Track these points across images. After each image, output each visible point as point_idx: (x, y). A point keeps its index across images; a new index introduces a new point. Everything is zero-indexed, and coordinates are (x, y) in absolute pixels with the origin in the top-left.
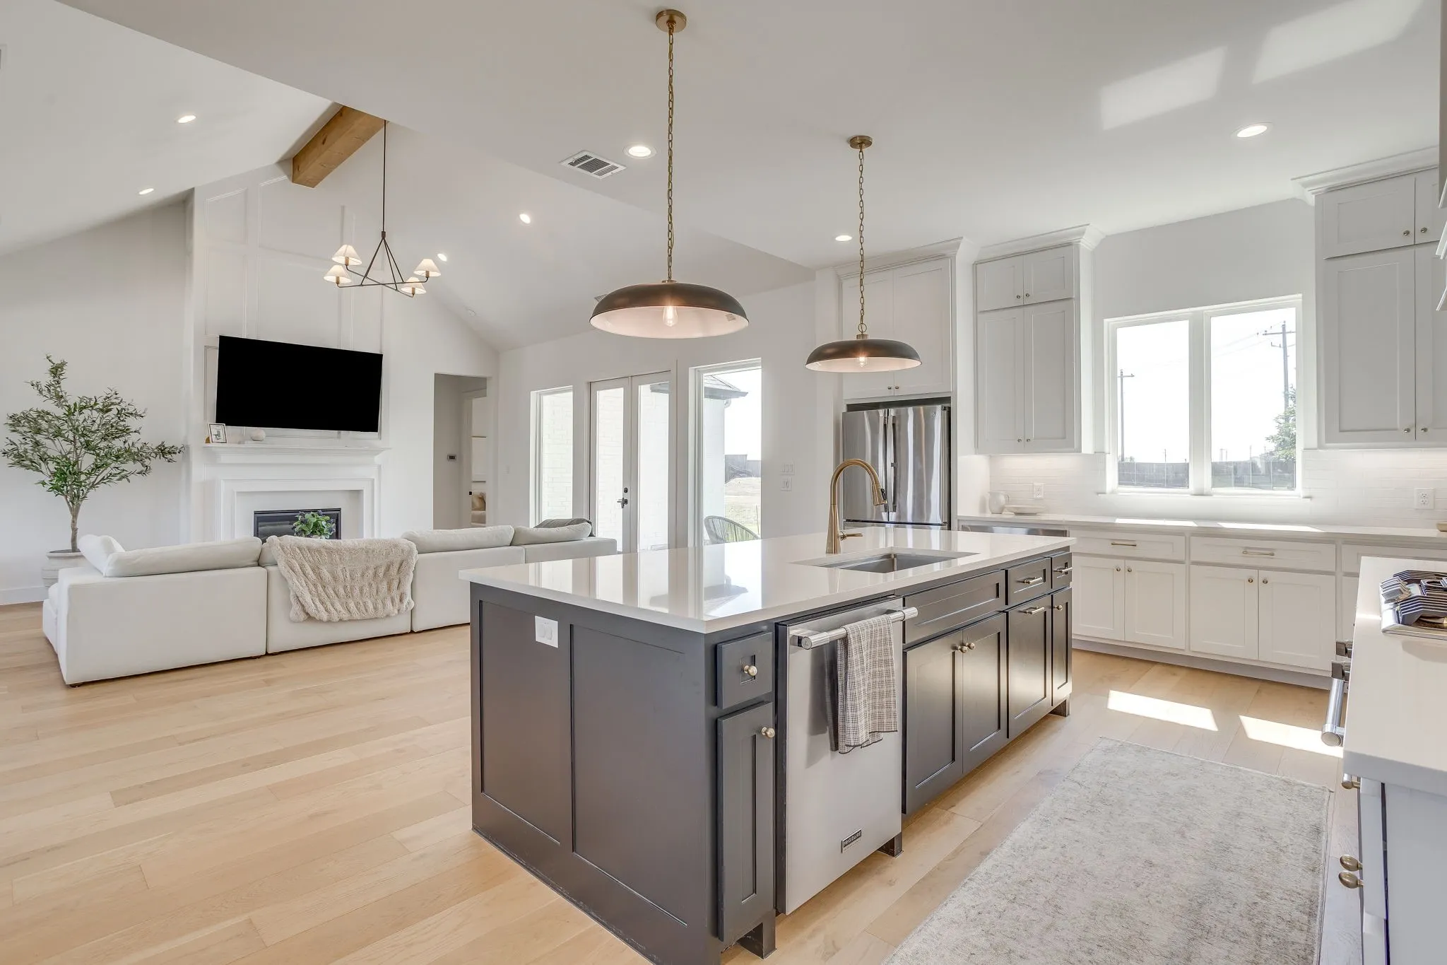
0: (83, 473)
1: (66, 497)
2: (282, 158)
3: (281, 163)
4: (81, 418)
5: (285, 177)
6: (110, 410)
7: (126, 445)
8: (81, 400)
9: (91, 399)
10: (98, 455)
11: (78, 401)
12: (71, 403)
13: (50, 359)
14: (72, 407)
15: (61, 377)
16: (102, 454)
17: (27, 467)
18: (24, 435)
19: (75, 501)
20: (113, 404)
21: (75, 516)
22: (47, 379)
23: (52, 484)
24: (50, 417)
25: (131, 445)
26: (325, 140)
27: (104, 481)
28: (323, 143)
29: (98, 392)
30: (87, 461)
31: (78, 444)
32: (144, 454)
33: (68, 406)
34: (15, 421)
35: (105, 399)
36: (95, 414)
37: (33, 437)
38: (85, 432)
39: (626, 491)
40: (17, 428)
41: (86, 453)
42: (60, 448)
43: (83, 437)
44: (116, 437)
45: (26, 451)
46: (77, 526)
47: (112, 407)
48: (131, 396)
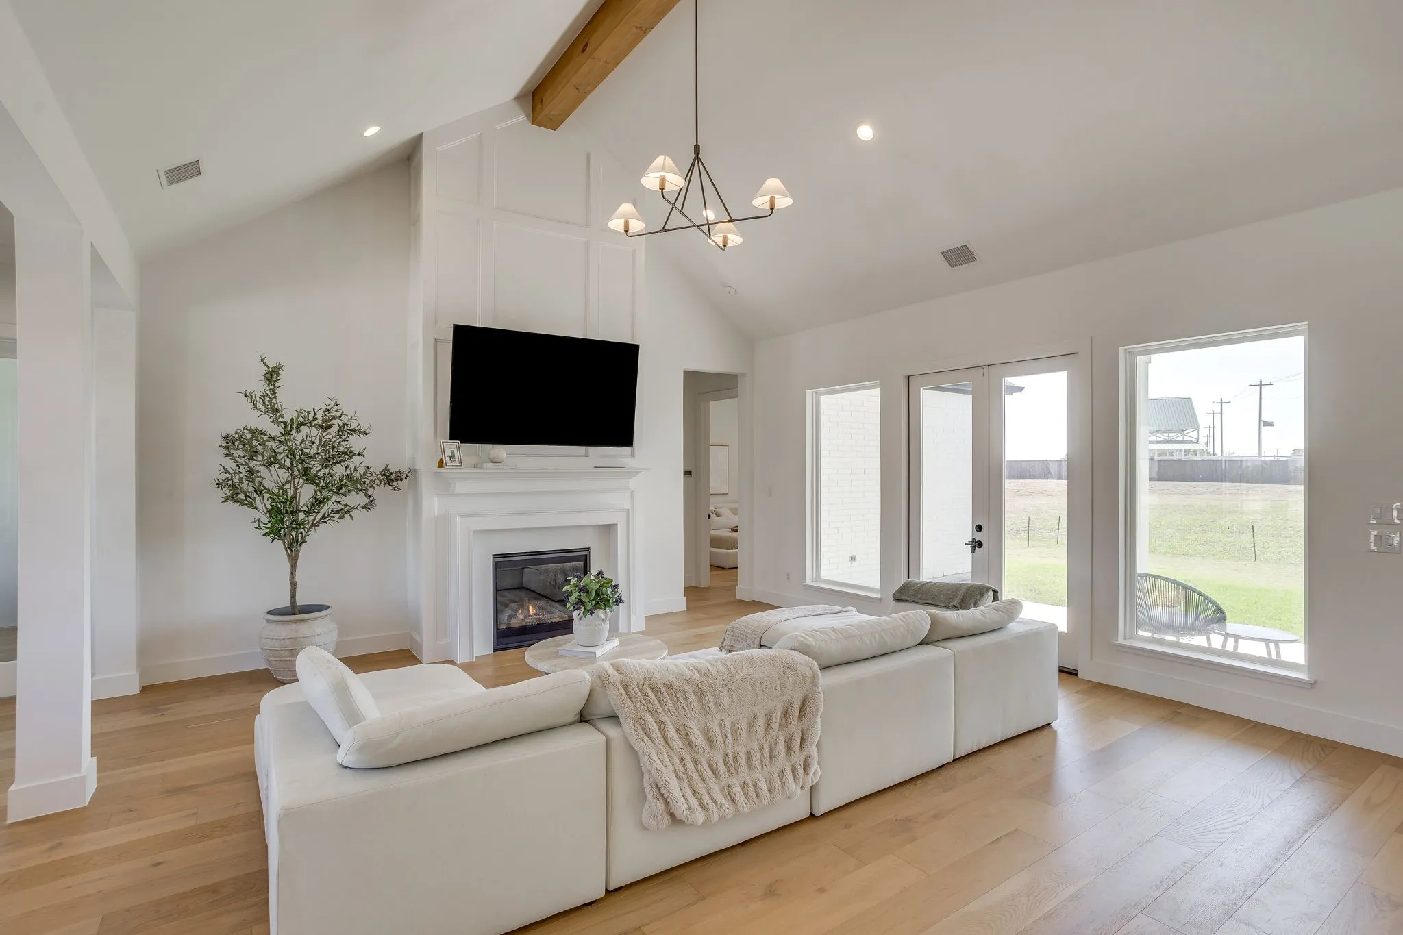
0: (301, 511)
1: (284, 543)
2: (522, 91)
3: (519, 98)
4: (299, 437)
5: (523, 117)
6: (330, 426)
7: (348, 472)
8: (299, 413)
9: (309, 413)
10: (318, 485)
11: (295, 415)
12: (287, 418)
13: (265, 361)
14: (289, 423)
15: (277, 385)
16: (322, 483)
17: (241, 502)
18: (237, 462)
19: (293, 548)
20: (334, 418)
21: (294, 566)
22: (260, 387)
23: (267, 528)
24: (265, 438)
25: (353, 470)
26: (586, 45)
27: (325, 520)
28: (584, 51)
29: (316, 403)
30: (307, 493)
31: (296, 472)
32: (368, 482)
33: (285, 423)
34: (230, 442)
35: (325, 412)
36: (314, 432)
37: (247, 464)
38: (303, 457)
39: (979, 528)
40: (232, 451)
41: (304, 484)
42: (276, 477)
43: (302, 464)
44: (337, 463)
45: (241, 482)
46: (297, 579)
47: (333, 422)
48: (354, 409)
